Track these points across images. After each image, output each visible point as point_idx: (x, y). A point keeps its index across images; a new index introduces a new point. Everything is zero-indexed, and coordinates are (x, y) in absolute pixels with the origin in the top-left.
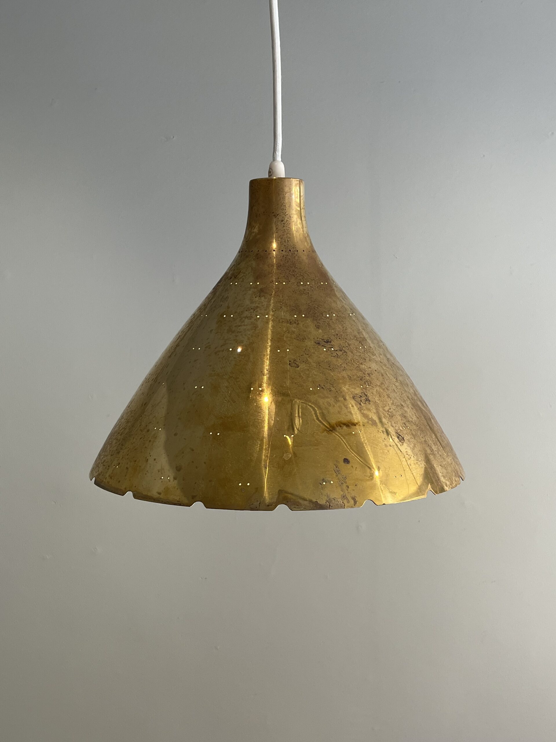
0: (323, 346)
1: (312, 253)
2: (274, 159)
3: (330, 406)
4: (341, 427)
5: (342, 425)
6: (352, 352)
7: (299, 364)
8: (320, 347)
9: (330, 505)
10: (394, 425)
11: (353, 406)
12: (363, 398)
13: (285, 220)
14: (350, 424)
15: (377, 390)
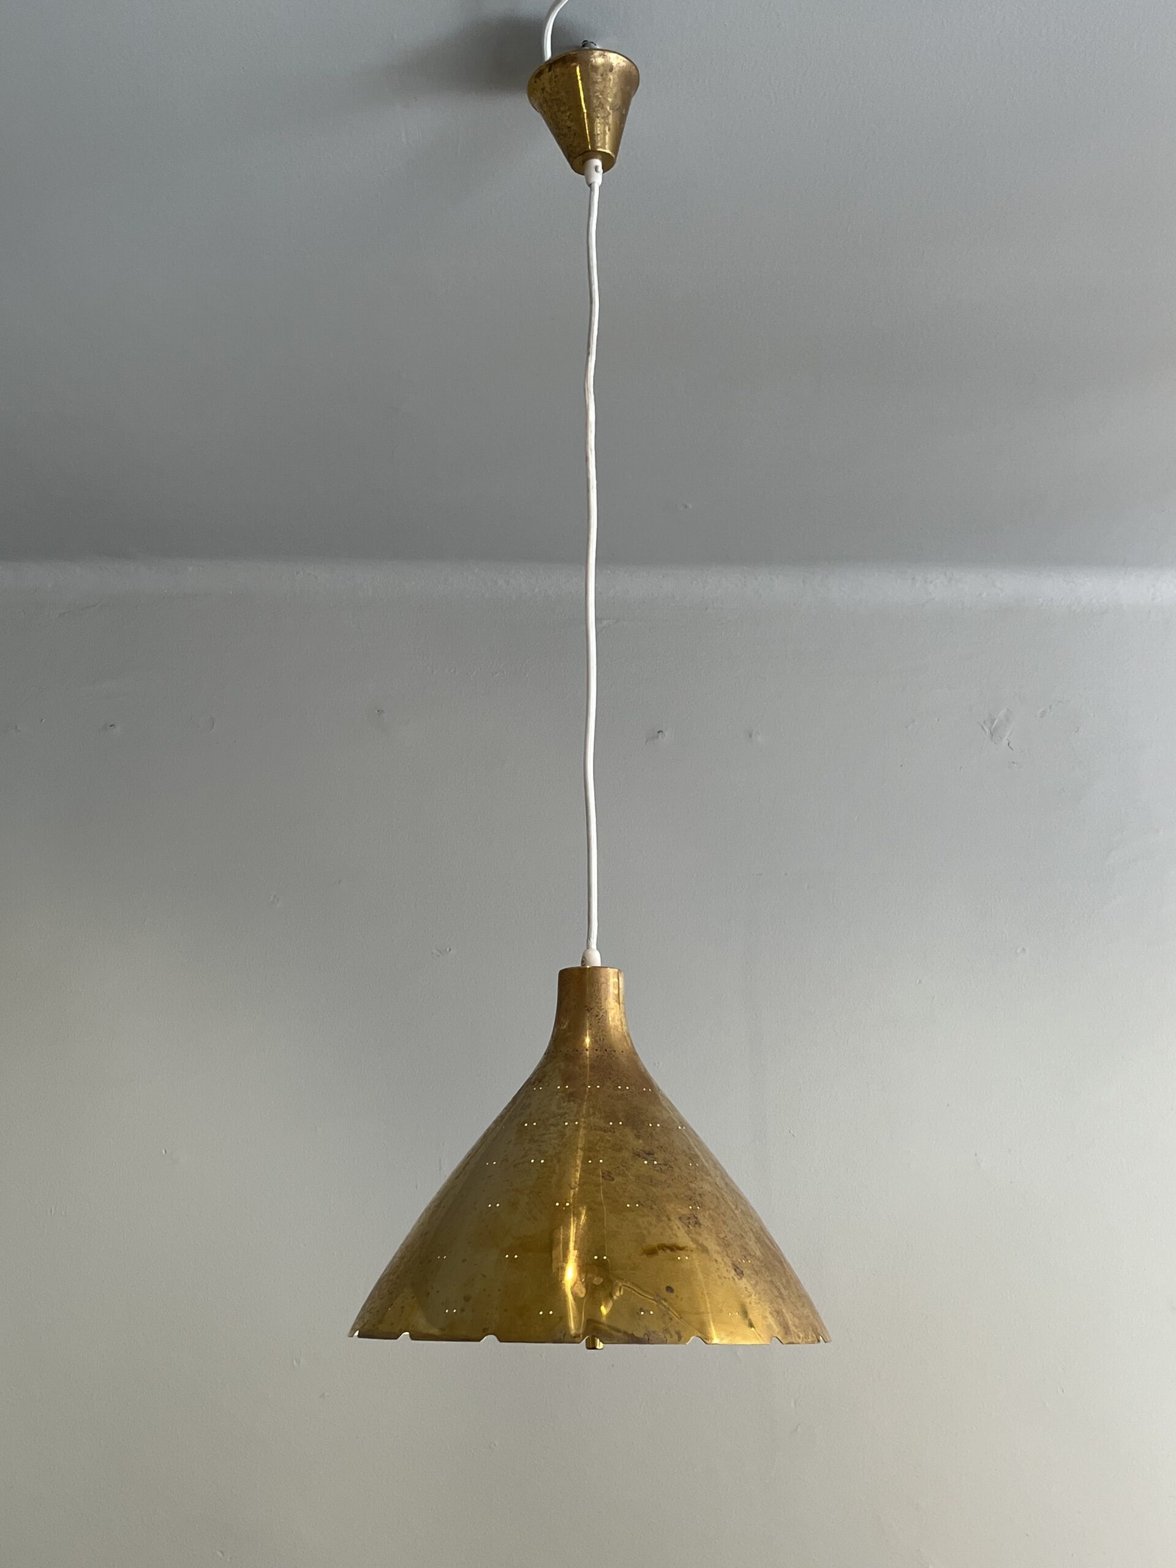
0: (643, 1158)
1: (633, 1056)
2: (588, 947)
3: (651, 1224)
4: (663, 1250)
5: (665, 1248)
6: (680, 1168)
7: (615, 1177)
8: (640, 1159)
9: (649, 1339)
10: (731, 1256)
11: (679, 1228)
12: (692, 1221)
13: (601, 1016)
14: (674, 1248)
15: (709, 1214)
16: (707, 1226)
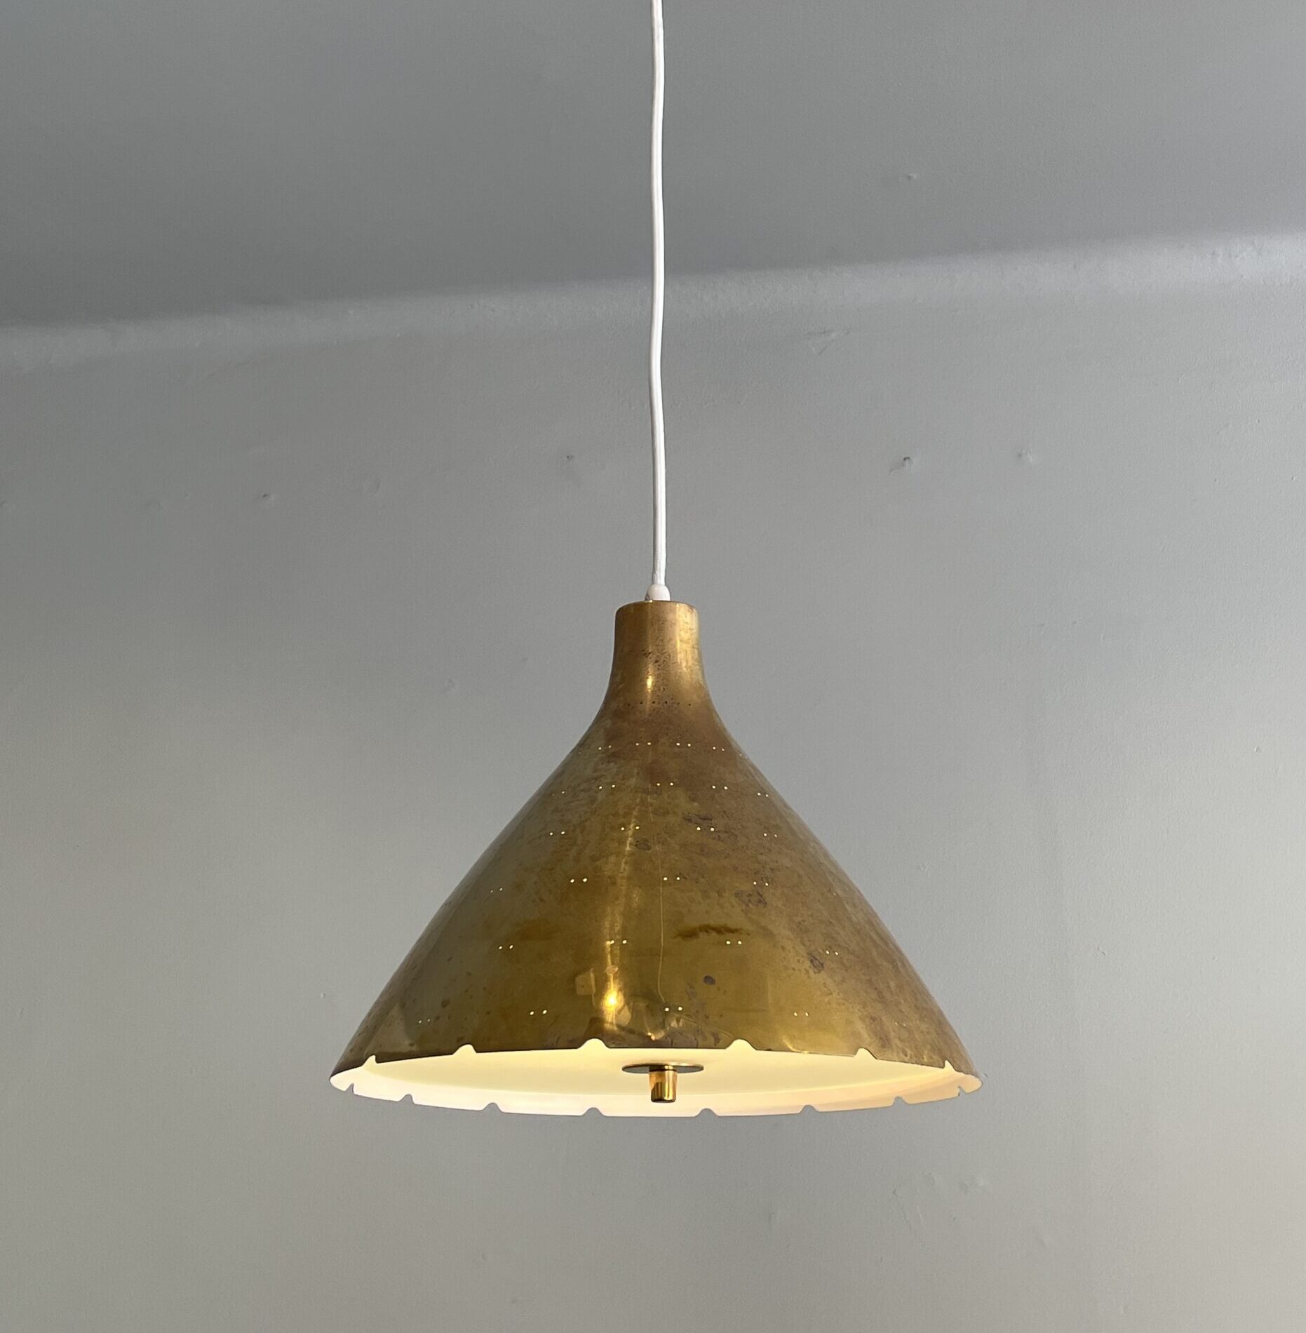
0: (696, 823)
4: (707, 932)
5: (709, 930)
6: (747, 838)
7: (653, 846)
8: (690, 824)
9: (672, 1042)
10: (807, 943)
13: (662, 661)
14: (724, 930)
15: (783, 892)
16: (777, 907)
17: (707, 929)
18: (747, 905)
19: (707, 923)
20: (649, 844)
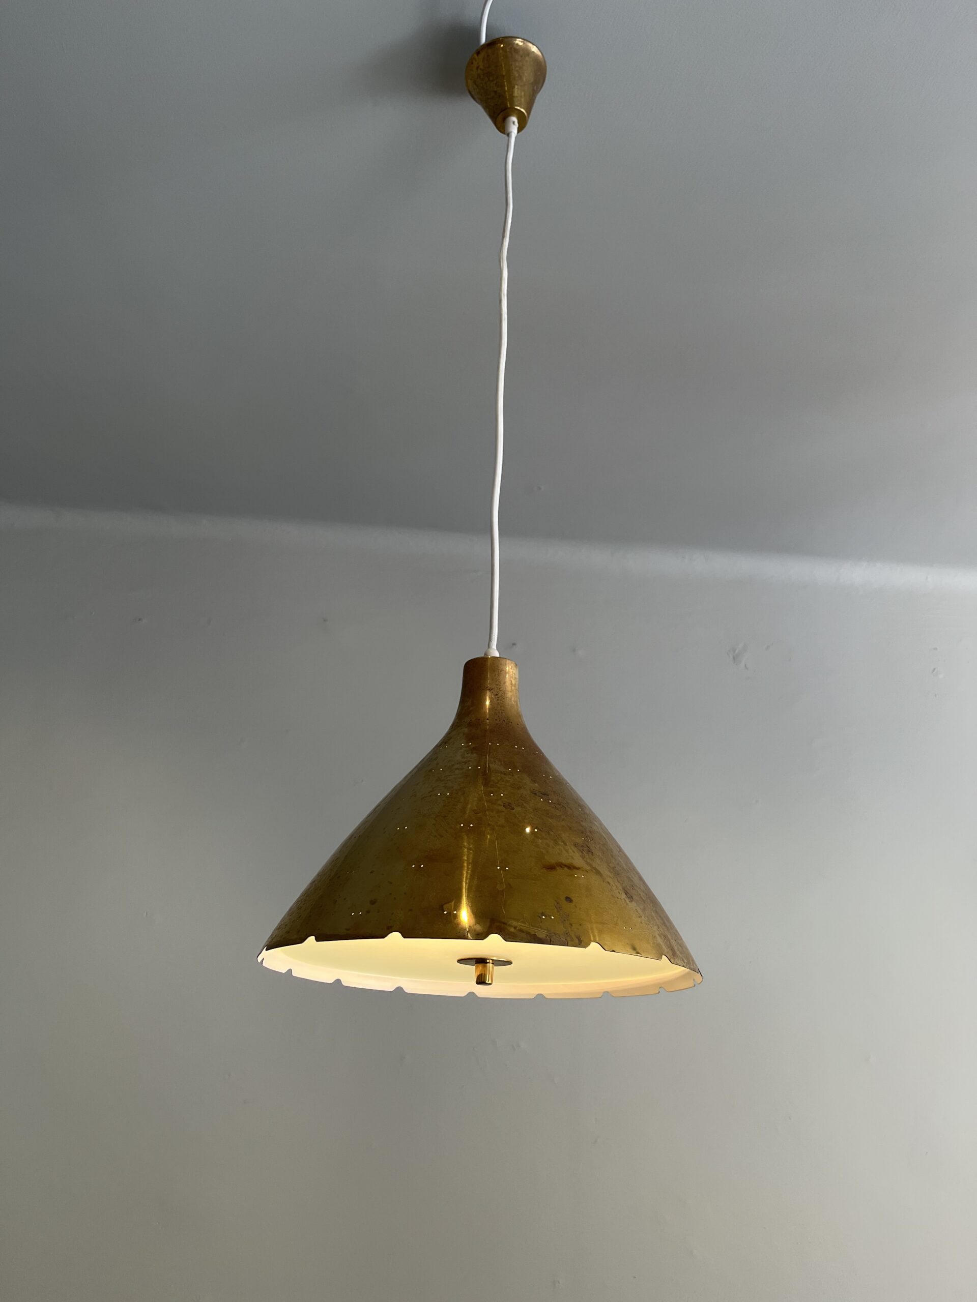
0: (540, 797)
3: (549, 846)
4: (561, 867)
5: (563, 866)
6: (571, 809)
7: (515, 807)
8: (536, 797)
9: (551, 940)
10: (620, 882)
12: (585, 849)
14: (571, 867)
15: (600, 847)
16: (599, 856)
17: (562, 865)
18: (582, 852)
19: (560, 861)
20: (512, 806)
